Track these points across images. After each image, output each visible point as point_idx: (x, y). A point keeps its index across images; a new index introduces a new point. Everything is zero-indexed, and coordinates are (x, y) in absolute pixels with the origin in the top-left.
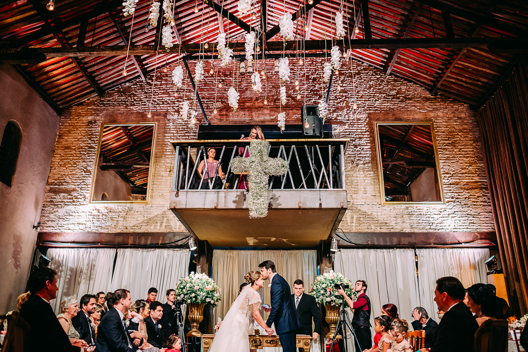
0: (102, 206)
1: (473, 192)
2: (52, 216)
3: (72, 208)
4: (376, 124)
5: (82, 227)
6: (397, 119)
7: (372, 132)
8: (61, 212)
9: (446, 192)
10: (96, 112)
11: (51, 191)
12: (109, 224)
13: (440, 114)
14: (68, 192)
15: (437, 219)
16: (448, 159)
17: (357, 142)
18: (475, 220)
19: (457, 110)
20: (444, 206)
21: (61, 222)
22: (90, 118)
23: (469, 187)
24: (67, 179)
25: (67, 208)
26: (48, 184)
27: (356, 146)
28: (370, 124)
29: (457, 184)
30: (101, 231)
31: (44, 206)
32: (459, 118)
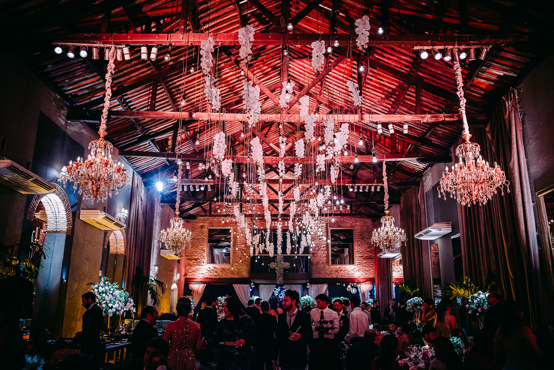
0: (211, 266)
1: (368, 260)
2: (190, 270)
3: (198, 267)
4: (330, 229)
5: (204, 275)
6: (340, 226)
7: (327, 232)
8: (194, 269)
9: (356, 260)
10: (204, 221)
11: (188, 259)
12: (215, 274)
13: (358, 224)
14: (196, 260)
15: (352, 272)
16: (359, 245)
17: (321, 237)
18: (367, 273)
19: (366, 221)
20: (355, 267)
21: (194, 273)
22: (201, 224)
23: (365, 258)
24: (194, 254)
25: (196, 267)
26: (186, 256)
27: (320, 239)
28: (327, 229)
29: (362, 256)
30: (212, 277)
31: (186, 266)
32: (367, 226)
